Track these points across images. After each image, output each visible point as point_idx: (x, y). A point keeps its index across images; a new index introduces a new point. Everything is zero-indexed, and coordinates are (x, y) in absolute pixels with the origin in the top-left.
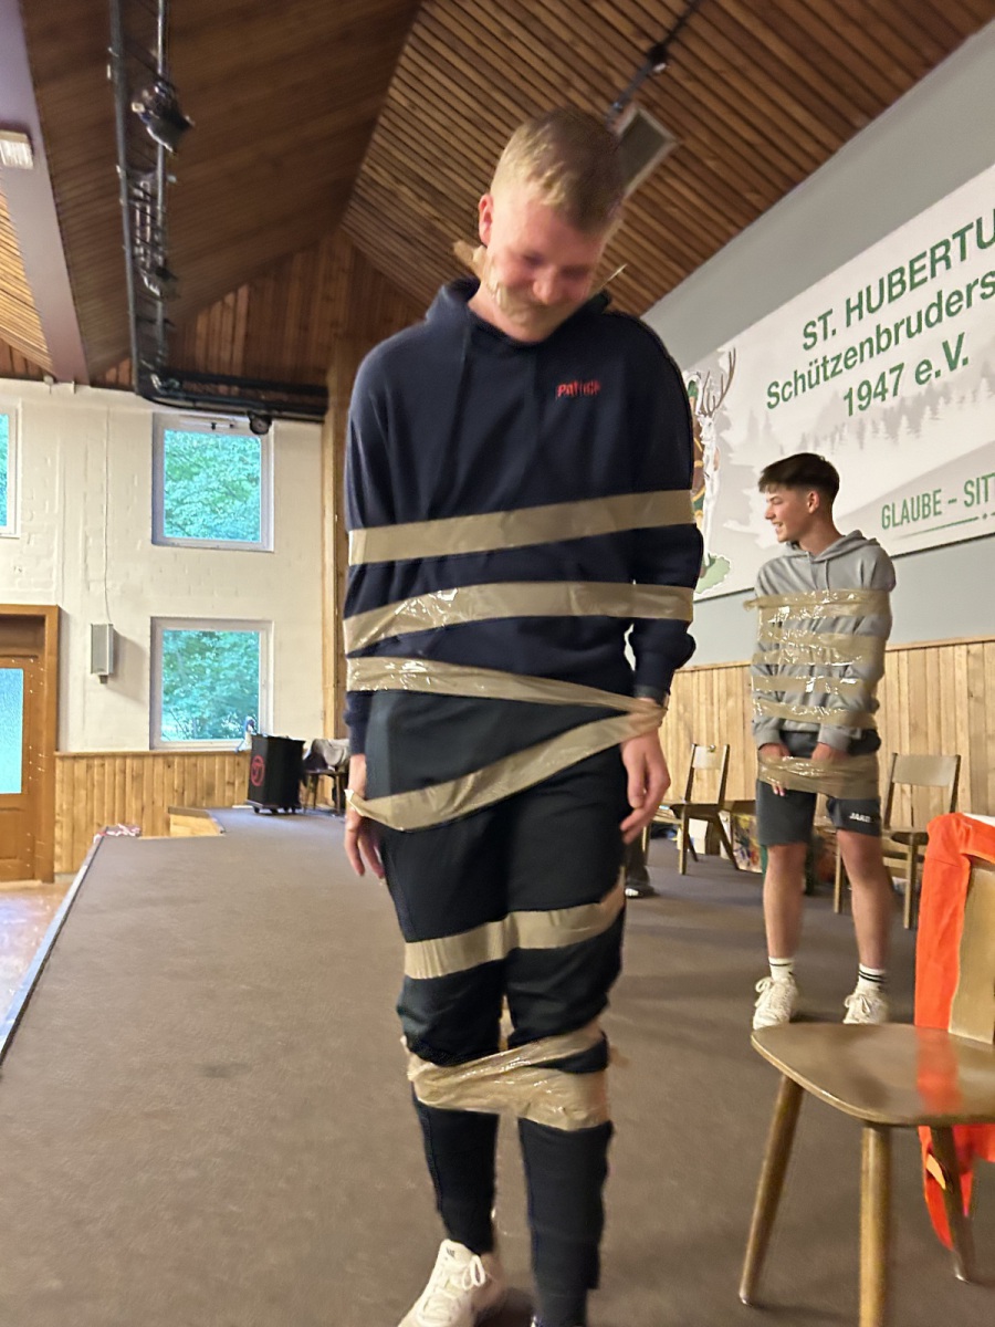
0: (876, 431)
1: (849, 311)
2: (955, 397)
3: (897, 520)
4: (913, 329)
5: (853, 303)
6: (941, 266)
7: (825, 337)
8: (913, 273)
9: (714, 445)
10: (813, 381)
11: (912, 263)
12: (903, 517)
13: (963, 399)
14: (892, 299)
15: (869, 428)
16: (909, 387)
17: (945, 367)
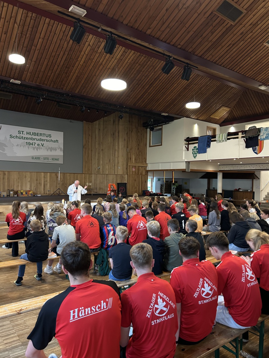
0: (31, 148)
1: (27, 133)
2: (42, 149)
4: (37, 140)
5: (28, 132)
6: (41, 136)
7: (23, 134)
8: (37, 134)
10: (20, 138)
11: (37, 133)
12: (35, 159)
14: (34, 135)
15: (30, 148)
16: (36, 145)
17: (41, 146)
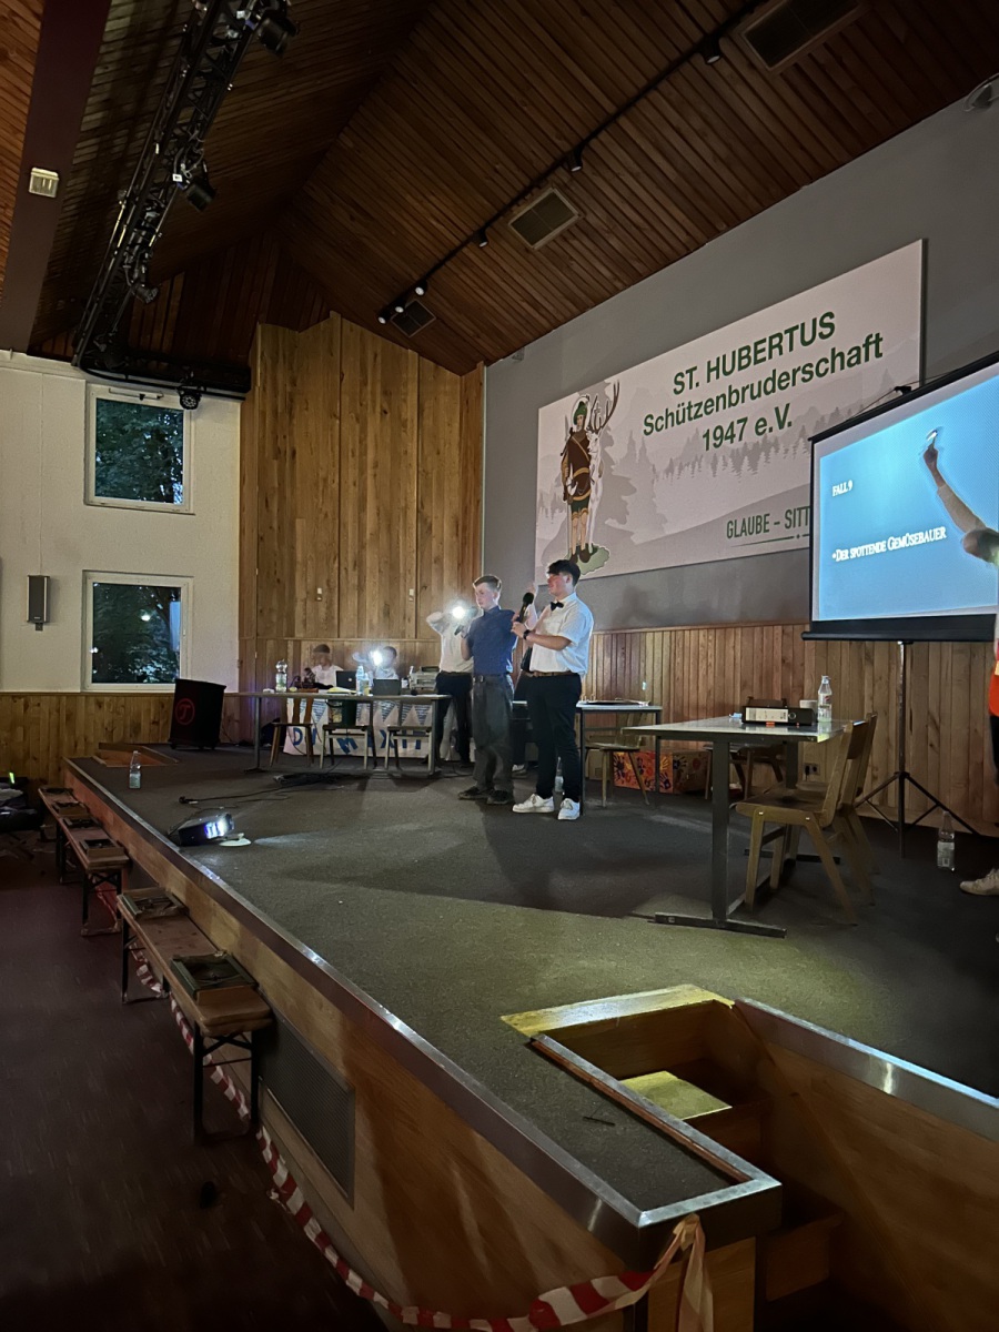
0: (726, 464)
1: (710, 370)
3: (738, 532)
4: (755, 394)
5: (713, 365)
6: (776, 351)
7: (691, 387)
8: (757, 352)
9: (599, 457)
12: (742, 531)
13: (787, 451)
14: (741, 368)
15: (721, 461)
17: (776, 426)
